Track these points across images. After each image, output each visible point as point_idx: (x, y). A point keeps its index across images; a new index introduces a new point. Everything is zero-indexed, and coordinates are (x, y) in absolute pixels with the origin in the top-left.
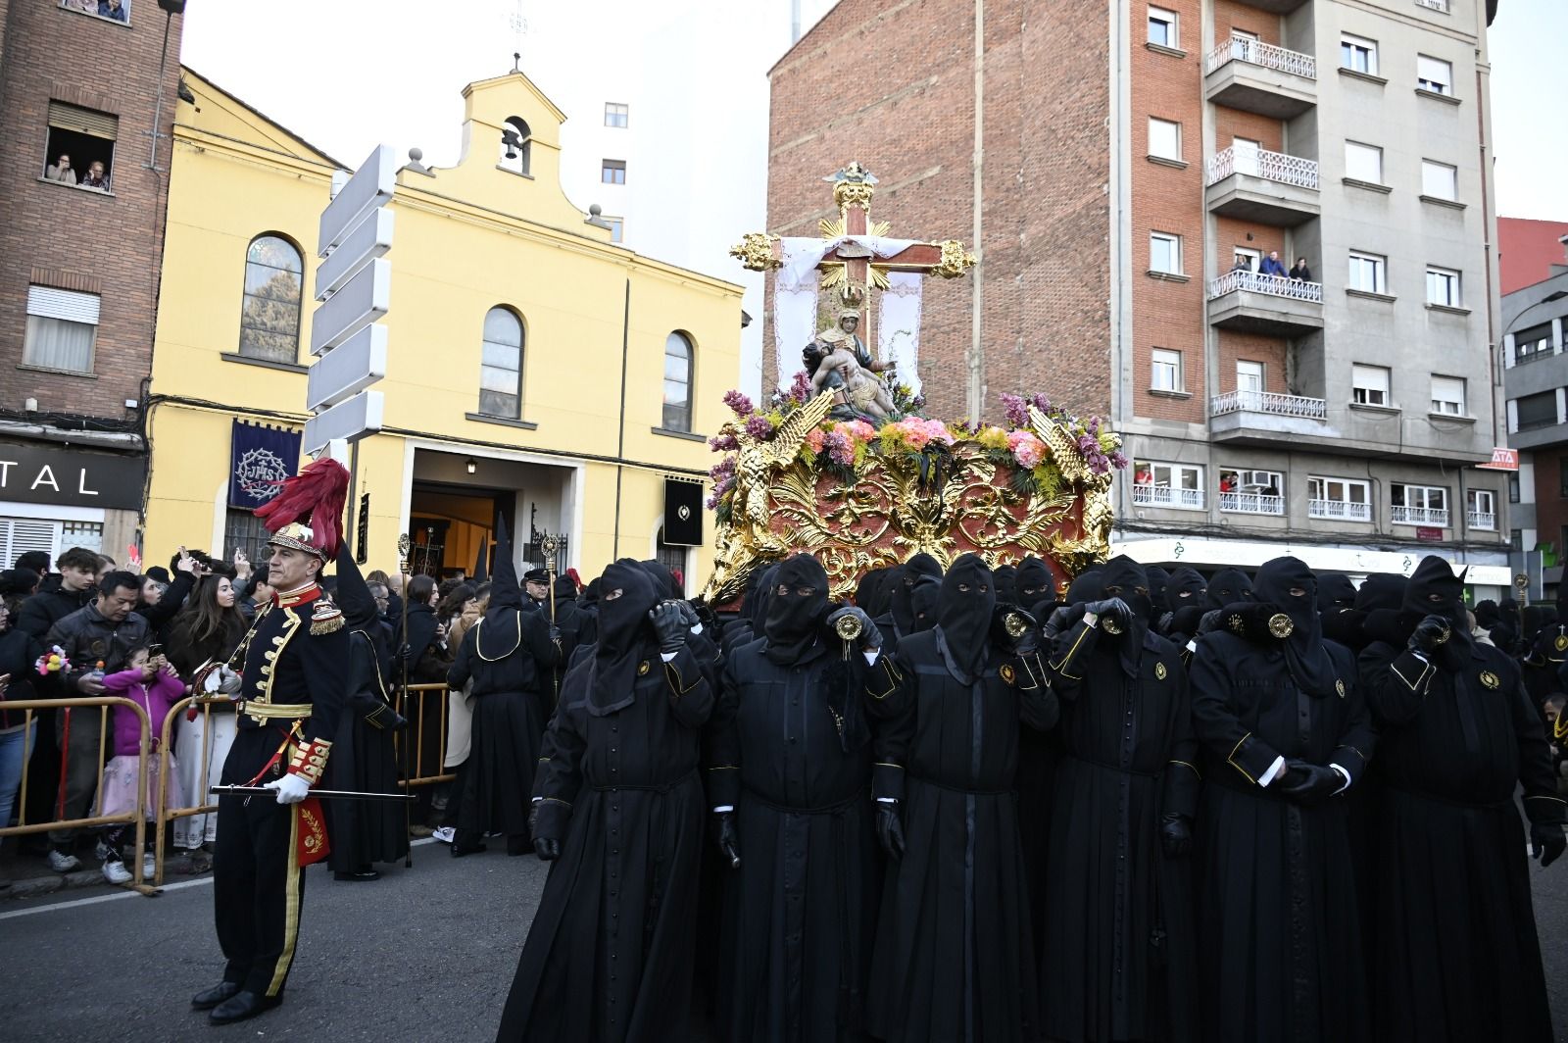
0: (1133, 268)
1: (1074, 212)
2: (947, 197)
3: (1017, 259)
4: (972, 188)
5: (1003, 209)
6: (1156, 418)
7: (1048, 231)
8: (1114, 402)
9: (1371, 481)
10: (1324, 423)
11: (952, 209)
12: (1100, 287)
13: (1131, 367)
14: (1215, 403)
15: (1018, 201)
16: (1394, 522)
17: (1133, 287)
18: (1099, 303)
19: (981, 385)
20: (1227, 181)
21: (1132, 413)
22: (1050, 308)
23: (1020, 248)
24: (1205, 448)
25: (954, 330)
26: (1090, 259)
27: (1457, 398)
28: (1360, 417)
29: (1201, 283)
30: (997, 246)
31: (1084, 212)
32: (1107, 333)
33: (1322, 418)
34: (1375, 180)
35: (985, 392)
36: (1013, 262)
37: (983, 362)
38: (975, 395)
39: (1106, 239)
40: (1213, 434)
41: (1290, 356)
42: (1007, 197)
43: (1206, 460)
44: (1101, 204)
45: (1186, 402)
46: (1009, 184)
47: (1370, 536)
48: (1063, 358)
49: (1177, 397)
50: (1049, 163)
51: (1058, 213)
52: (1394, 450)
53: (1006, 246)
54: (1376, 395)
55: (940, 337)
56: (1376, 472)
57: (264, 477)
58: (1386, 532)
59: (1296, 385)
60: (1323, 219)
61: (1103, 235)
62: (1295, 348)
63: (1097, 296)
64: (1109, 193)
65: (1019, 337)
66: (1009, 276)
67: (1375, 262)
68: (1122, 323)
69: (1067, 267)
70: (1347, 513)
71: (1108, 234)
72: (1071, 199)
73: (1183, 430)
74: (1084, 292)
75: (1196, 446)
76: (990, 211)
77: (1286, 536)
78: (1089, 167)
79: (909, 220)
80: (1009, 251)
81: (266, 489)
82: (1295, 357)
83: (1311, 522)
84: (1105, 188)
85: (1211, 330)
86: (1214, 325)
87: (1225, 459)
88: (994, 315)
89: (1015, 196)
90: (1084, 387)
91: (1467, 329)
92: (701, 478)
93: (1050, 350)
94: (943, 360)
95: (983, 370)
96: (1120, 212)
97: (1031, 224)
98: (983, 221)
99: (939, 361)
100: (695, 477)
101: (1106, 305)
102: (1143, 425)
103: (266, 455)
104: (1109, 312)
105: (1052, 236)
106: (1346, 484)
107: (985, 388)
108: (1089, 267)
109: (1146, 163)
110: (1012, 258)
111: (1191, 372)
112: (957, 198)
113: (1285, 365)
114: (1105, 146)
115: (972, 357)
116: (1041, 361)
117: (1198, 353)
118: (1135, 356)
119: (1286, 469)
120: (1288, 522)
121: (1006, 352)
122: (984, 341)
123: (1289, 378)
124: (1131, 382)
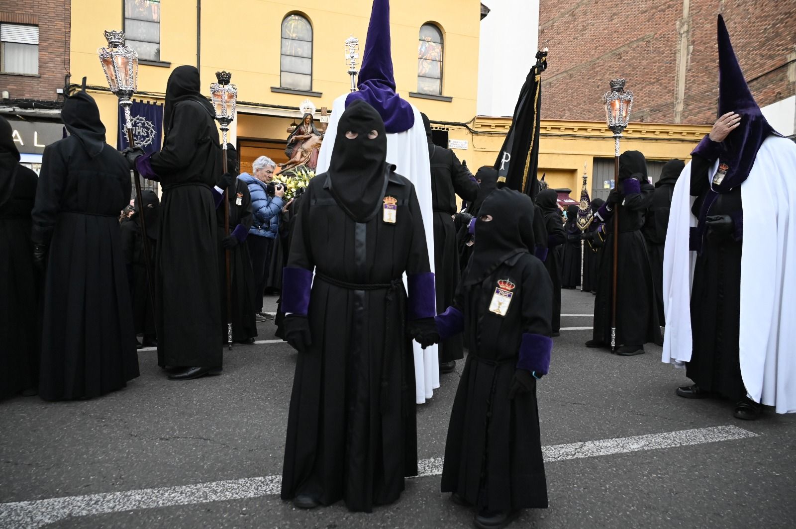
19: (688, 46)
25: (669, 7)
35: (691, 51)
37: (691, 27)
38: (684, 55)
48: (758, 6)
55: (657, 15)
57: (141, 134)
81: (142, 141)
90: (774, 25)
94: (659, 33)
95: (690, 34)
99: (656, 34)
103: (141, 120)
107: (691, 48)
115: (682, 25)
116: (738, 14)
121: (710, 15)
122: (693, 10)
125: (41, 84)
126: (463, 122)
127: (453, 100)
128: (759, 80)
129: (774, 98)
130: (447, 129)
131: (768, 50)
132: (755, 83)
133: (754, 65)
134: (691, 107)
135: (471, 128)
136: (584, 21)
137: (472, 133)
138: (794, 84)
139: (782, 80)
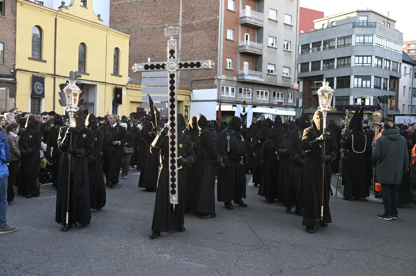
0: (223, 38)
1: (209, 20)
2: (172, 6)
3: (192, 28)
4: (179, 5)
5: (188, 13)
6: (227, 75)
7: (201, 23)
8: (218, 71)
9: (269, 91)
10: (261, 78)
11: (173, 10)
12: (215, 42)
13: (222, 63)
14: (239, 72)
15: (193, 12)
16: (274, 101)
17: (223, 42)
18: (215, 46)
20: (244, 18)
21: (222, 74)
22: (201, 44)
23: (193, 25)
24: (236, 83)
26: (213, 34)
27: (288, 72)
28: (269, 77)
29: (237, 42)
30: (186, 23)
31: (212, 21)
32: (217, 54)
33: (261, 77)
34: (275, 19)
36: (191, 28)
37: (181, 54)
39: (218, 30)
40: (238, 79)
41: (255, 61)
42: (190, 10)
43: (236, 85)
44: (217, 21)
45: (233, 72)
46: (190, 6)
47: (268, 104)
48: (205, 57)
49: (231, 70)
50: (202, 5)
51: (205, 19)
52: (275, 84)
53: (189, 23)
54: (272, 71)
56: (271, 89)
57: (39, 89)
58: (272, 103)
59: (255, 68)
60: (264, 28)
61: (217, 29)
62: (256, 58)
63: (215, 44)
64: (219, 18)
65: (192, 49)
66: (190, 32)
67: (274, 39)
68: (221, 52)
69: (207, 34)
70: (264, 99)
71: (218, 29)
72: (208, 16)
73: (232, 78)
74: (211, 42)
75: (234, 82)
76: (184, 13)
77: (252, 104)
78: (214, 10)
79: (160, 10)
80: (190, 25)
81: (40, 92)
82: (256, 61)
83: (257, 101)
84: (218, 17)
85: (239, 54)
86: (240, 53)
87: (240, 86)
88: (185, 42)
89: (192, 11)
91: (291, 56)
92: (122, 87)
93: (201, 55)
95: (182, 57)
96: (221, 24)
97: (196, 19)
98: (182, 15)
100: (120, 87)
101: (217, 47)
102: (223, 77)
103: (39, 83)
104: (218, 49)
105: (202, 24)
106: (264, 91)
108: (213, 36)
109: (227, 11)
110: (190, 27)
111: (235, 64)
112: (175, 7)
113: (254, 62)
114: (218, 6)
116: (198, 57)
117: (236, 59)
118: (223, 60)
119: (253, 88)
120: (252, 101)
121: (188, 53)
122: (182, 49)
123: (254, 66)
124: (222, 66)
125: (5, 68)
126: (125, 84)
127: (122, 76)
128: (206, 80)
129: (211, 87)
131: (209, 72)
132: (204, 81)
133: (204, 75)
134: (182, 82)
135: (127, 87)
137: (127, 89)
138: (217, 85)
139: (213, 83)
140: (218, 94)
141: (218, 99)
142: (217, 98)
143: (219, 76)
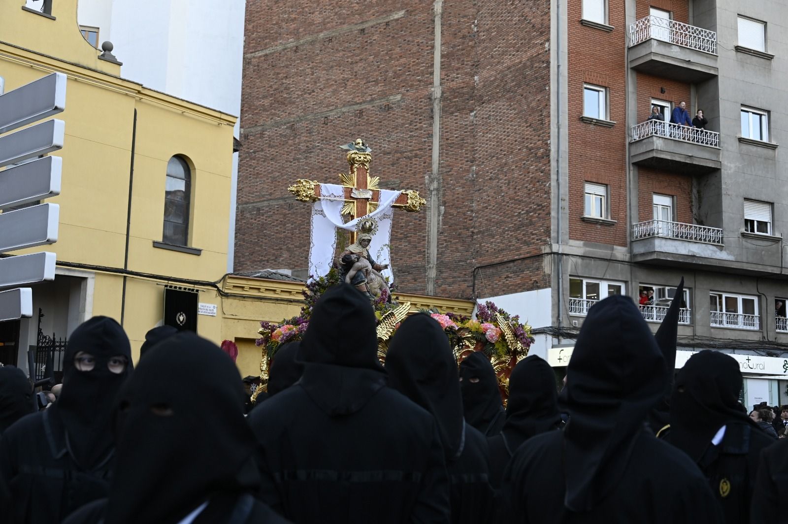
0: (569, 114)
1: (520, 62)
2: (410, 39)
3: (472, 97)
4: (433, 33)
5: (460, 53)
6: (588, 242)
7: (498, 76)
8: (553, 227)
9: (759, 297)
10: (721, 248)
11: (415, 49)
12: (542, 129)
13: (567, 198)
14: (636, 229)
15: (472, 47)
16: (778, 331)
17: (569, 130)
18: (541, 142)
19: (439, 206)
20: (644, 45)
21: (568, 237)
22: (500, 143)
23: (474, 88)
24: (627, 267)
25: (416, 156)
26: (534, 104)
28: (749, 244)
29: (623, 128)
30: (453, 85)
31: (529, 63)
32: (548, 168)
33: (720, 244)
34: (761, 49)
35: (443, 212)
36: (468, 100)
37: (441, 185)
38: (434, 214)
39: (547, 88)
40: (633, 256)
41: (695, 191)
42: (463, 43)
43: (627, 277)
44: (543, 59)
45: (612, 229)
46: (465, 31)
47: (759, 342)
48: (510, 186)
49: (604, 223)
50: (500, 18)
51: (507, 61)
52: (777, 271)
53: (462, 85)
54: (762, 225)
55: (403, 162)
56: (763, 289)
58: (771, 339)
59: (699, 215)
60: (719, 77)
61: (545, 85)
62: (699, 184)
63: (539, 136)
64: (549, 50)
65: (472, 166)
66: (465, 111)
67: (761, 115)
68: (560, 160)
69: (514, 109)
70: (740, 326)
71: (548, 84)
72: (518, 51)
73: (609, 252)
74: (528, 132)
75: (619, 265)
76: (448, 54)
77: (692, 342)
78: (533, 26)
79: (376, 55)
80: (465, 90)
82: (699, 192)
83: (712, 330)
84: (547, 45)
85: (632, 168)
86: (634, 164)
87: (644, 277)
88: (451, 145)
89: (470, 43)
90: (528, 212)
92: (197, 287)
93: (500, 179)
94: (406, 182)
95: (441, 192)
96: (558, 66)
97: (484, 68)
98: (442, 62)
99: (402, 182)
100: (191, 286)
101: (547, 144)
102: (576, 247)
104: (550, 150)
105: (502, 81)
106: (740, 298)
107: (442, 208)
108: (533, 110)
109: (579, 26)
110: (467, 96)
111: (615, 203)
112: (419, 40)
113: (690, 198)
114: (546, 10)
115: (432, 181)
116: (491, 188)
117: (621, 186)
118: (570, 188)
119: (692, 285)
120: (694, 331)
121: (462, 178)
122: (442, 167)
123: (695, 211)
124: (567, 211)
126: (212, 280)
127: (202, 252)
128: (516, 263)
129: (531, 286)
130: (197, 291)
131: (523, 235)
132: (511, 264)
133: (510, 246)
134: (444, 275)
135: (221, 289)
136: (308, 141)
137: (222, 295)
138: (549, 275)
139: (538, 269)
140: (556, 307)
141: (556, 325)
142: (553, 322)
143: (558, 243)
